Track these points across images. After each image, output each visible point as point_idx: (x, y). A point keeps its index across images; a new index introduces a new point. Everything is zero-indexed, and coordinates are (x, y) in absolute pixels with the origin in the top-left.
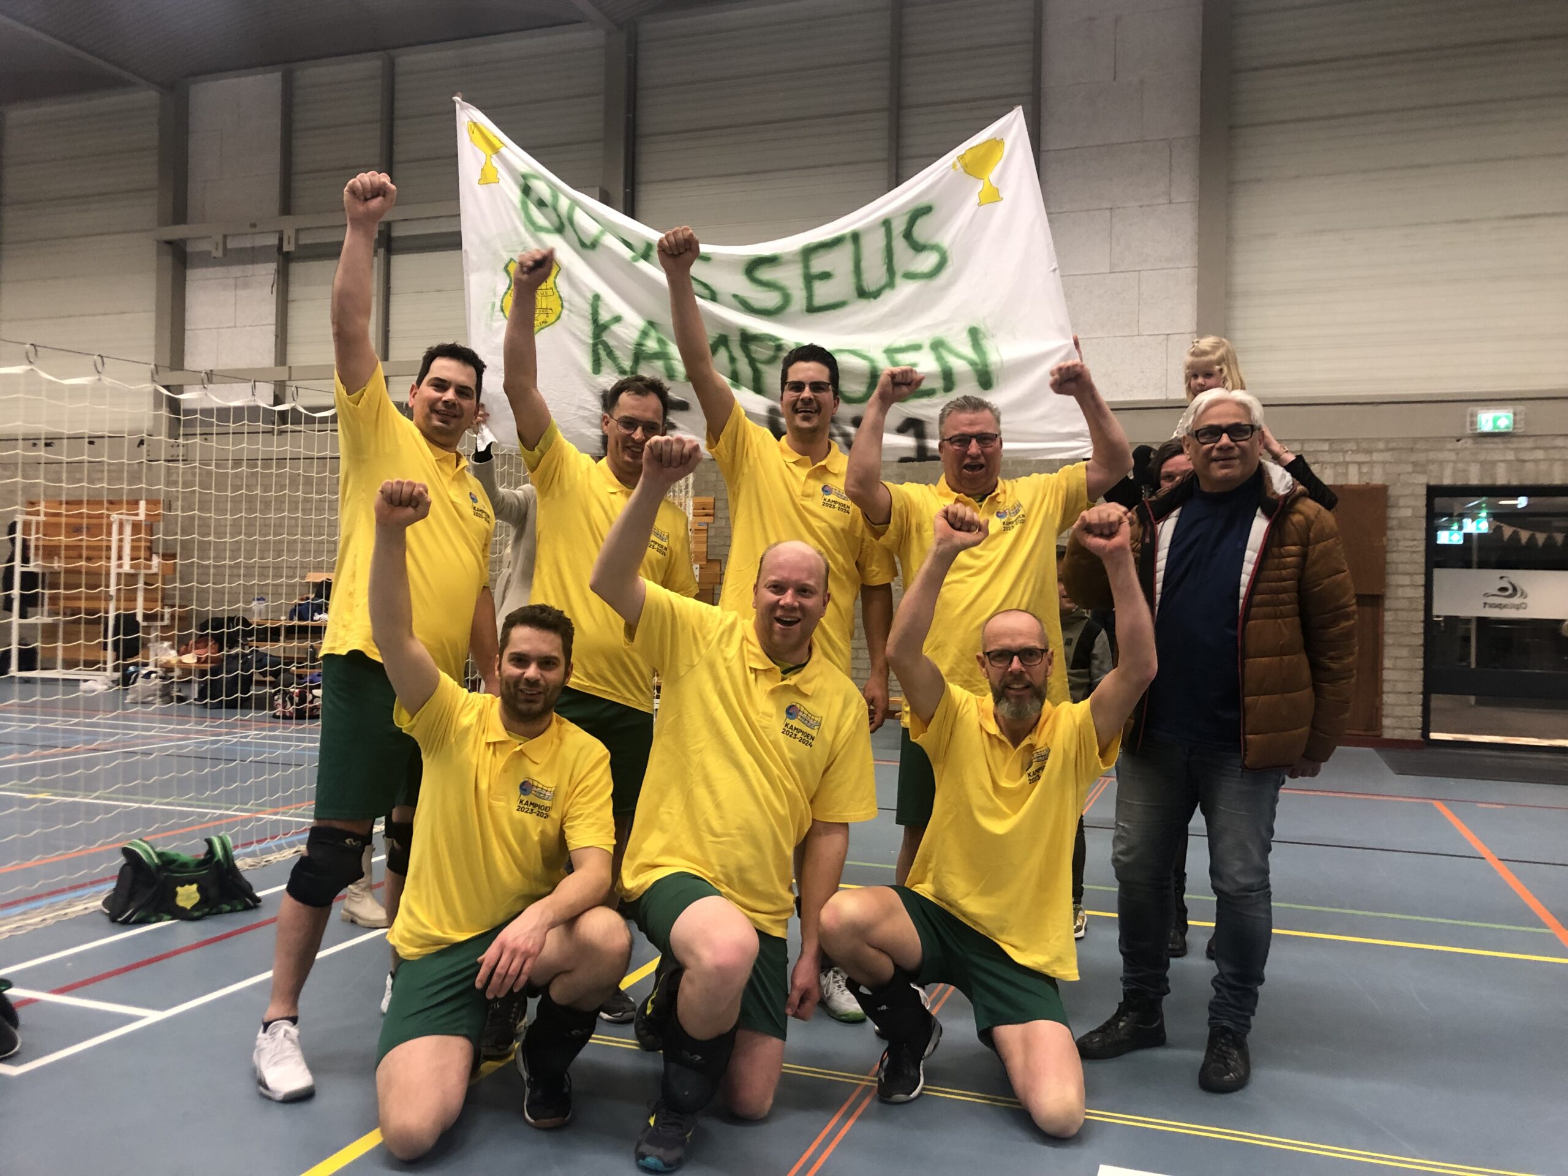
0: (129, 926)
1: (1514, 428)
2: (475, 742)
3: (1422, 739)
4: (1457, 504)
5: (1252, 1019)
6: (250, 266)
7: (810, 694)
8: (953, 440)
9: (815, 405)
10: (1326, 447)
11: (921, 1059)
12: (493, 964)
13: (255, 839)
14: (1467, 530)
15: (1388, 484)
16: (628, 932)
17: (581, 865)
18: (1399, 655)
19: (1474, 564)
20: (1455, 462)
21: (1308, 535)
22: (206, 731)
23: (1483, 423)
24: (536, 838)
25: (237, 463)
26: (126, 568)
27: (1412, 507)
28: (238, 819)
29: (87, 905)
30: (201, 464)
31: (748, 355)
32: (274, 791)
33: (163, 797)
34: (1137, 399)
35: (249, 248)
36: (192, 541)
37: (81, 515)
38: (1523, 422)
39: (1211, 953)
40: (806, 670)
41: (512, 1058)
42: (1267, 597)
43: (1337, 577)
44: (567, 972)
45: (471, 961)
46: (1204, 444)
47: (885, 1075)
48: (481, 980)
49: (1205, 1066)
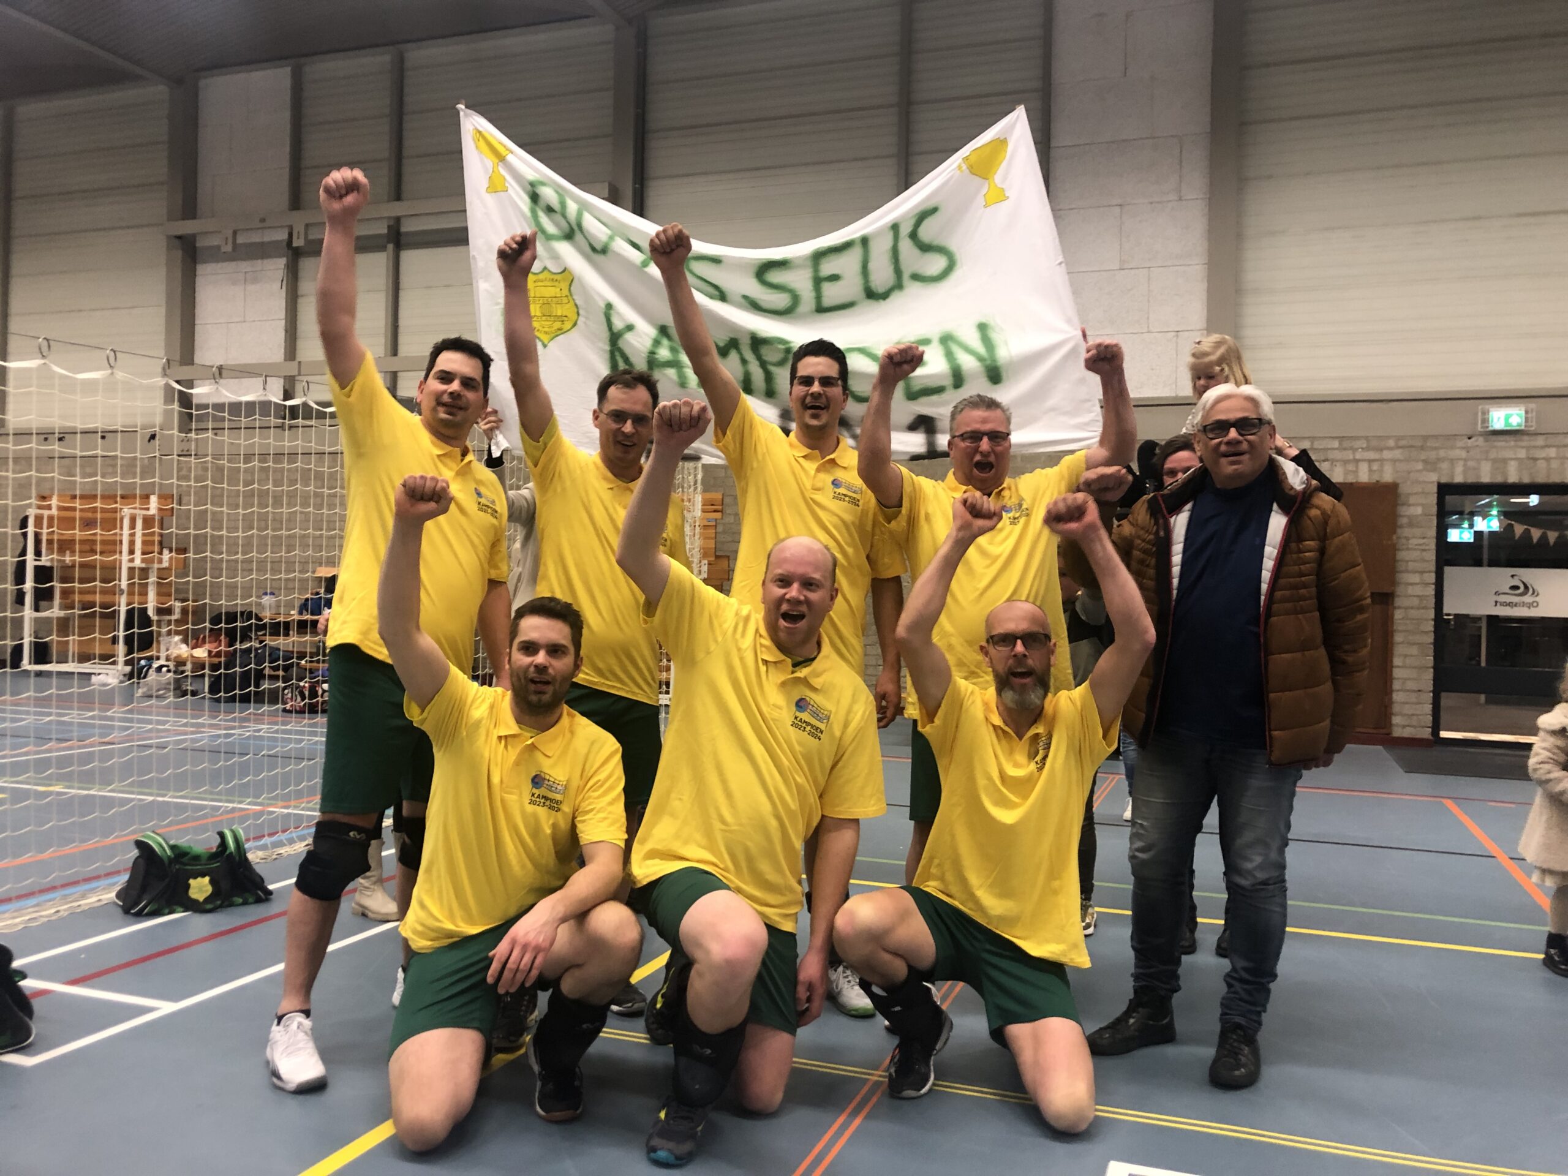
0: (144, 918)
1: (1526, 426)
2: (487, 735)
3: (1430, 737)
4: (1468, 502)
5: (1263, 1014)
6: (259, 261)
7: (819, 687)
8: (965, 436)
9: (824, 400)
10: (1336, 444)
11: (931, 1056)
12: (503, 959)
13: (266, 833)
14: (1477, 528)
15: (1398, 481)
16: (639, 926)
17: (592, 858)
18: (1408, 653)
19: (1485, 561)
20: (1465, 460)
21: (1326, 529)
22: (220, 725)
23: (1495, 420)
24: (548, 831)
25: (248, 458)
26: (138, 563)
27: (1422, 505)
28: (251, 812)
29: (100, 897)
30: (213, 458)
31: (759, 358)
32: (286, 785)
33: (176, 790)
34: (1146, 396)
35: (259, 243)
36: (205, 536)
37: (94, 510)
38: (1534, 420)
39: (1221, 952)
40: (815, 664)
41: (522, 1051)
42: (1287, 593)
43: (1352, 571)
44: (578, 966)
45: (483, 955)
46: (1212, 439)
47: (896, 1071)
48: (492, 976)
49: (1215, 1061)
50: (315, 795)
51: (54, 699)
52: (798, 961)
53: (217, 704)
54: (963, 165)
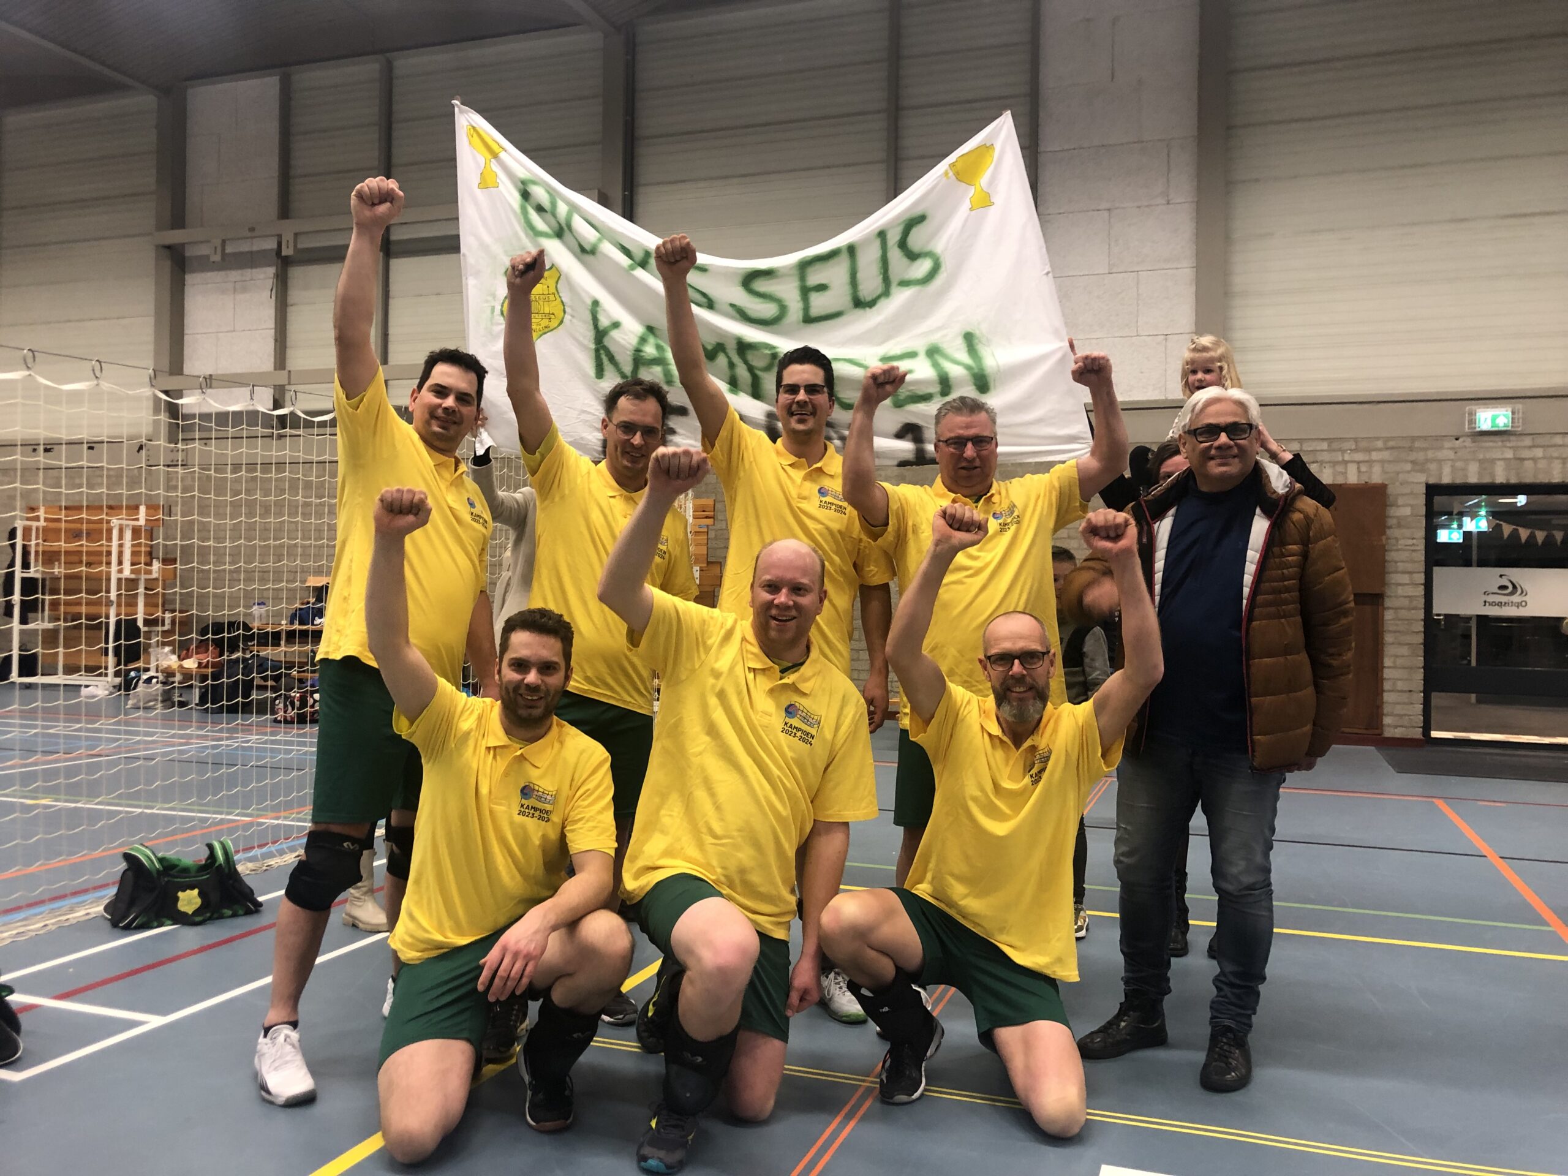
0: (131, 931)
1: (1512, 427)
2: (475, 747)
3: (1422, 737)
4: (1457, 503)
5: (1254, 1017)
6: (249, 270)
7: (809, 693)
8: (948, 442)
9: (810, 408)
10: (1325, 446)
11: (923, 1060)
12: (494, 967)
13: (256, 844)
14: (1466, 528)
15: (1387, 482)
16: (629, 934)
17: (582, 868)
18: (1399, 654)
19: (1474, 561)
20: (1453, 461)
21: (1308, 533)
22: (207, 736)
23: (1482, 421)
24: (537, 842)
25: (236, 467)
26: (127, 573)
27: (1411, 506)
28: (240, 823)
29: (89, 911)
30: (199, 468)
31: (746, 362)
32: (274, 797)
33: (165, 802)
34: (1136, 399)
35: (248, 252)
36: (192, 546)
37: (80, 521)
38: (1521, 421)
39: (1212, 953)
40: (803, 669)
41: (514, 1061)
42: (1270, 597)
43: (1336, 574)
44: (569, 975)
45: (473, 965)
46: (1202, 442)
47: (887, 1077)
48: (482, 983)
49: (1206, 1066)
50: (305, 806)
51: (40, 711)
52: (791, 968)
53: (205, 715)
54: (949, 171)
